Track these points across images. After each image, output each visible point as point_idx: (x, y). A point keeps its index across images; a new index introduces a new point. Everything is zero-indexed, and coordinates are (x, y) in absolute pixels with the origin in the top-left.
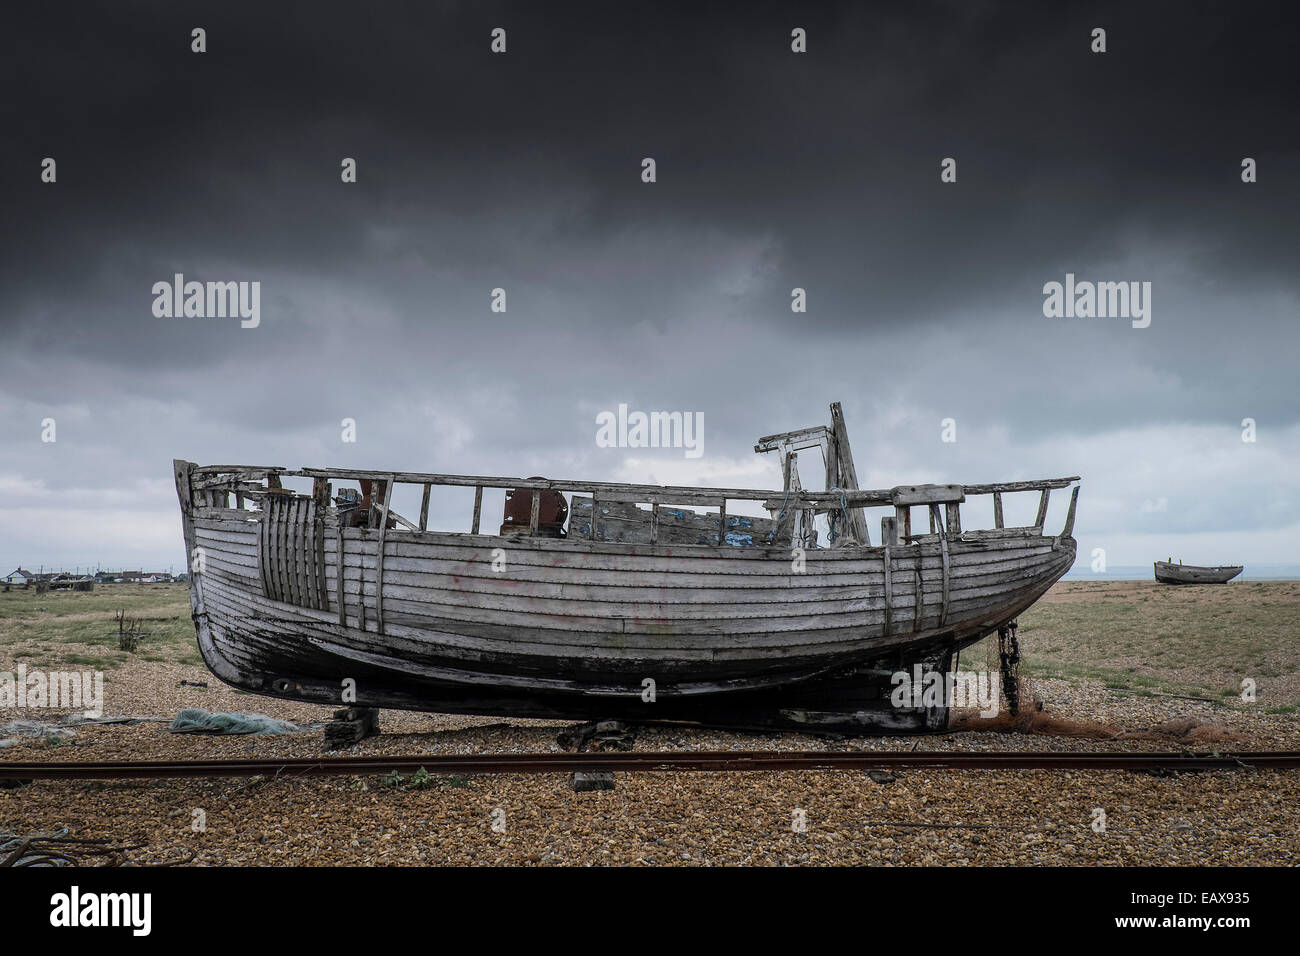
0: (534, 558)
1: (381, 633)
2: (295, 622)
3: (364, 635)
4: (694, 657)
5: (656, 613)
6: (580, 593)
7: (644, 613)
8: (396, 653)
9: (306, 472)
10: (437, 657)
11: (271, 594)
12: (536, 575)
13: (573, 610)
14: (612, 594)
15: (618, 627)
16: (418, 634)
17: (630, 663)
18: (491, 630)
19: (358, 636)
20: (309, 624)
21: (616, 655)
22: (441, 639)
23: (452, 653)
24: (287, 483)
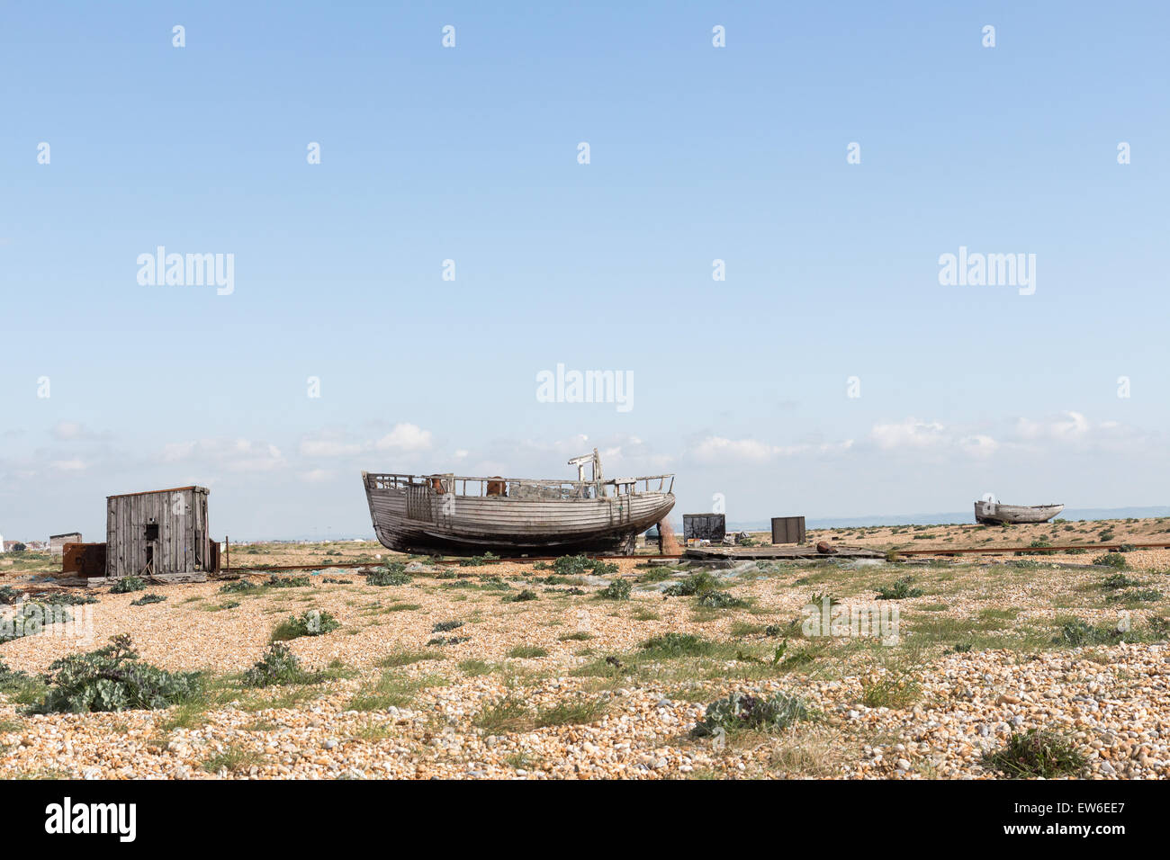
0: (502, 504)
1: (451, 528)
2: (418, 526)
3: (445, 529)
4: (552, 533)
5: (540, 520)
6: (517, 514)
7: (537, 520)
8: (455, 535)
9: (423, 477)
10: (469, 535)
11: (410, 517)
12: (504, 509)
13: (514, 519)
14: (526, 514)
15: (529, 524)
16: (464, 528)
17: (532, 535)
18: (489, 526)
19: (443, 530)
20: (425, 527)
21: (527, 533)
22: (472, 530)
23: (475, 534)
24: (415, 481)
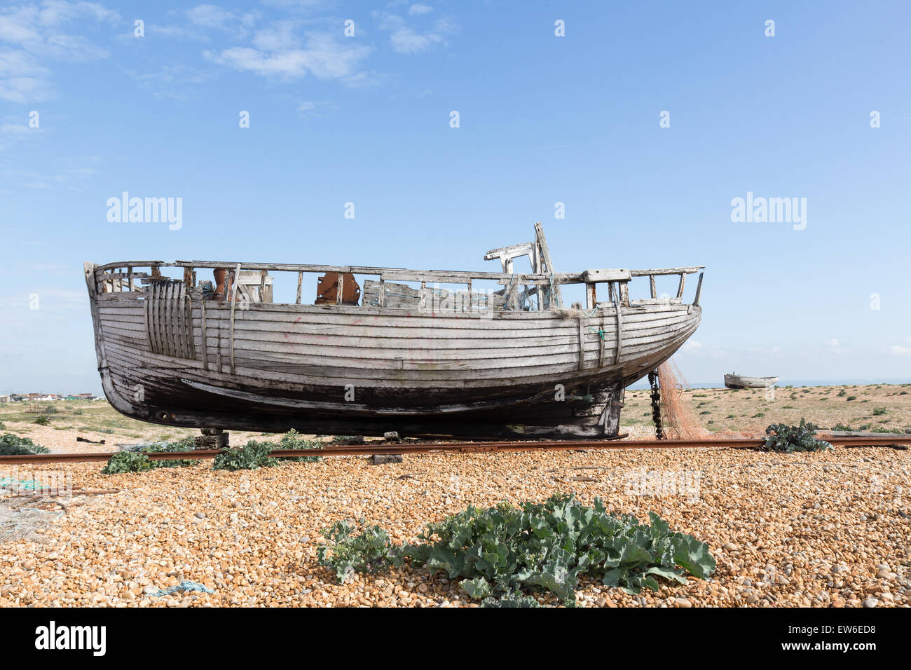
0: (341, 320)
1: (233, 374)
2: (171, 369)
3: (221, 375)
4: (451, 386)
5: (425, 355)
6: (373, 343)
7: (417, 355)
8: (243, 388)
9: (179, 264)
10: (273, 389)
11: (155, 350)
12: (345, 331)
13: (367, 354)
14: (394, 343)
15: (398, 365)
16: (259, 374)
17: (407, 390)
18: (311, 369)
19: (219, 377)
20: (182, 370)
21: (398, 385)
22: (276, 377)
23: (283, 387)
24: (164, 272)
